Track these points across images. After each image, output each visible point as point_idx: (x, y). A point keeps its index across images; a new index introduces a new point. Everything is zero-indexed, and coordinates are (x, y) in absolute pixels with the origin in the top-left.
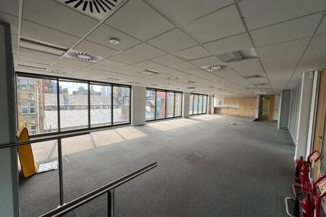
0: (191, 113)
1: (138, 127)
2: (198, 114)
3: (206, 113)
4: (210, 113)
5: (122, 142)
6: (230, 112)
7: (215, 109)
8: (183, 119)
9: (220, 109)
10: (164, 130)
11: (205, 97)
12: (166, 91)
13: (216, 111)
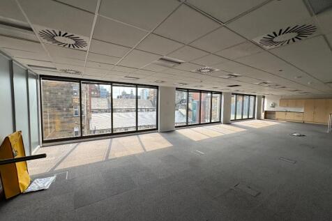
0: (232, 117)
1: (165, 134)
2: (242, 119)
3: (253, 118)
4: (259, 118)
5: (141, 154)
6: (290, 117)
7: (266, 113)
8: (222, 126)
9: (273, 113)
10: (195, 140)
11: (252, 98)
12: (201, 91)
13: (268, 115)
